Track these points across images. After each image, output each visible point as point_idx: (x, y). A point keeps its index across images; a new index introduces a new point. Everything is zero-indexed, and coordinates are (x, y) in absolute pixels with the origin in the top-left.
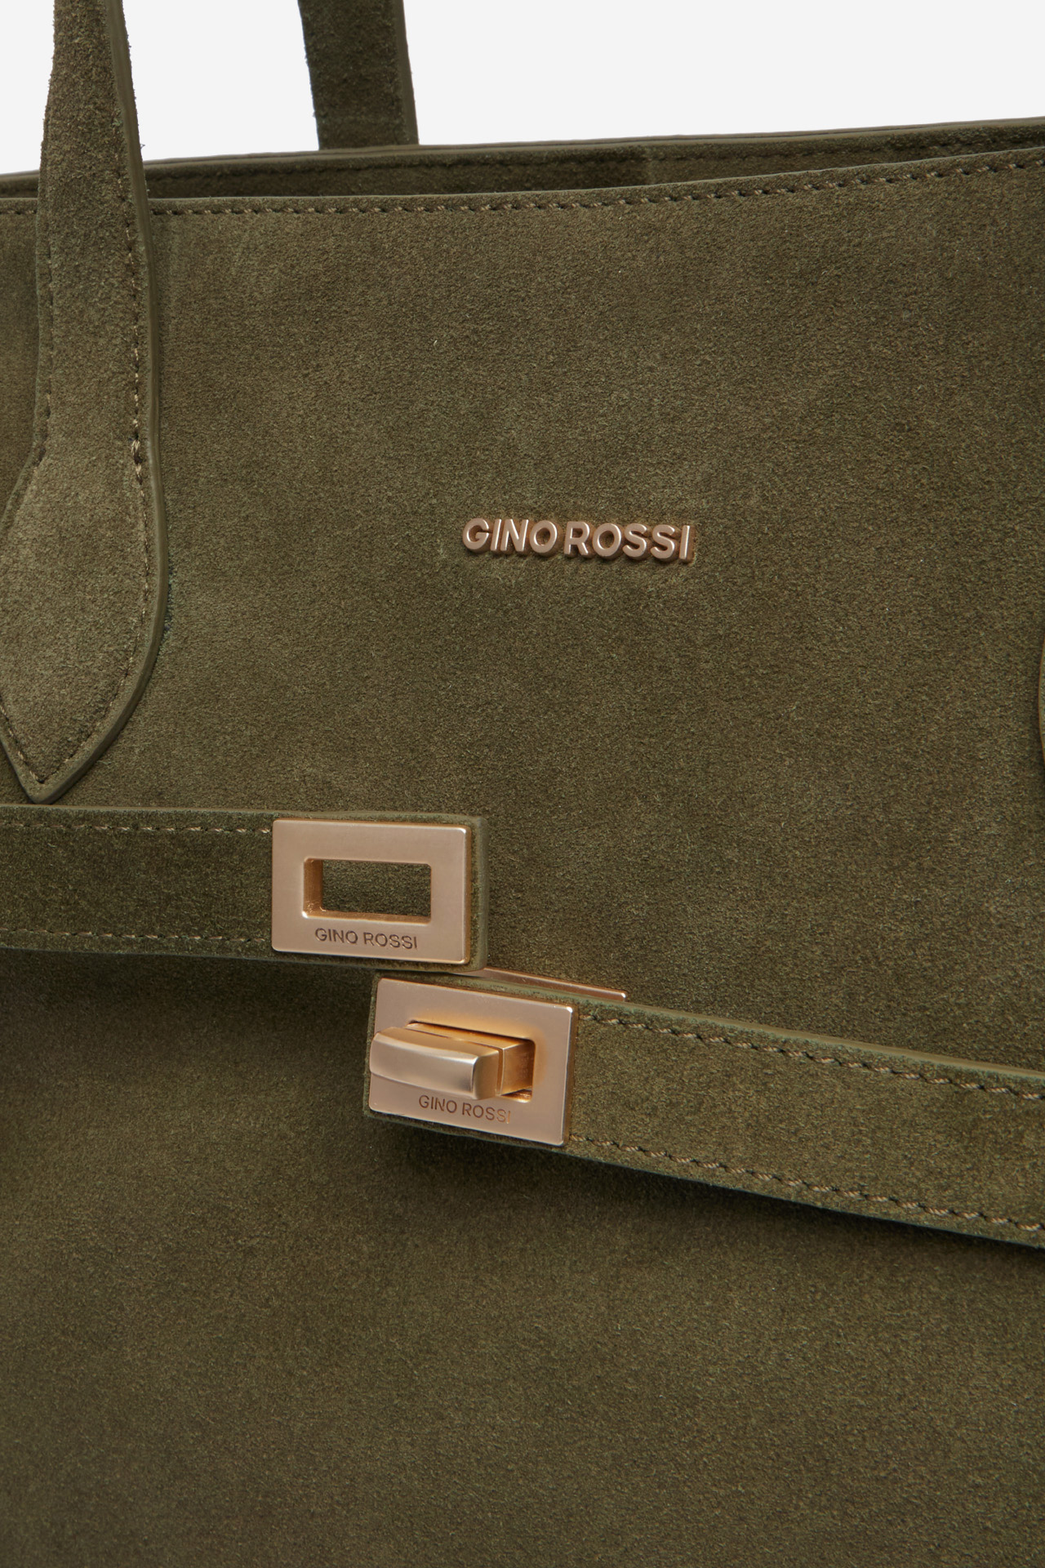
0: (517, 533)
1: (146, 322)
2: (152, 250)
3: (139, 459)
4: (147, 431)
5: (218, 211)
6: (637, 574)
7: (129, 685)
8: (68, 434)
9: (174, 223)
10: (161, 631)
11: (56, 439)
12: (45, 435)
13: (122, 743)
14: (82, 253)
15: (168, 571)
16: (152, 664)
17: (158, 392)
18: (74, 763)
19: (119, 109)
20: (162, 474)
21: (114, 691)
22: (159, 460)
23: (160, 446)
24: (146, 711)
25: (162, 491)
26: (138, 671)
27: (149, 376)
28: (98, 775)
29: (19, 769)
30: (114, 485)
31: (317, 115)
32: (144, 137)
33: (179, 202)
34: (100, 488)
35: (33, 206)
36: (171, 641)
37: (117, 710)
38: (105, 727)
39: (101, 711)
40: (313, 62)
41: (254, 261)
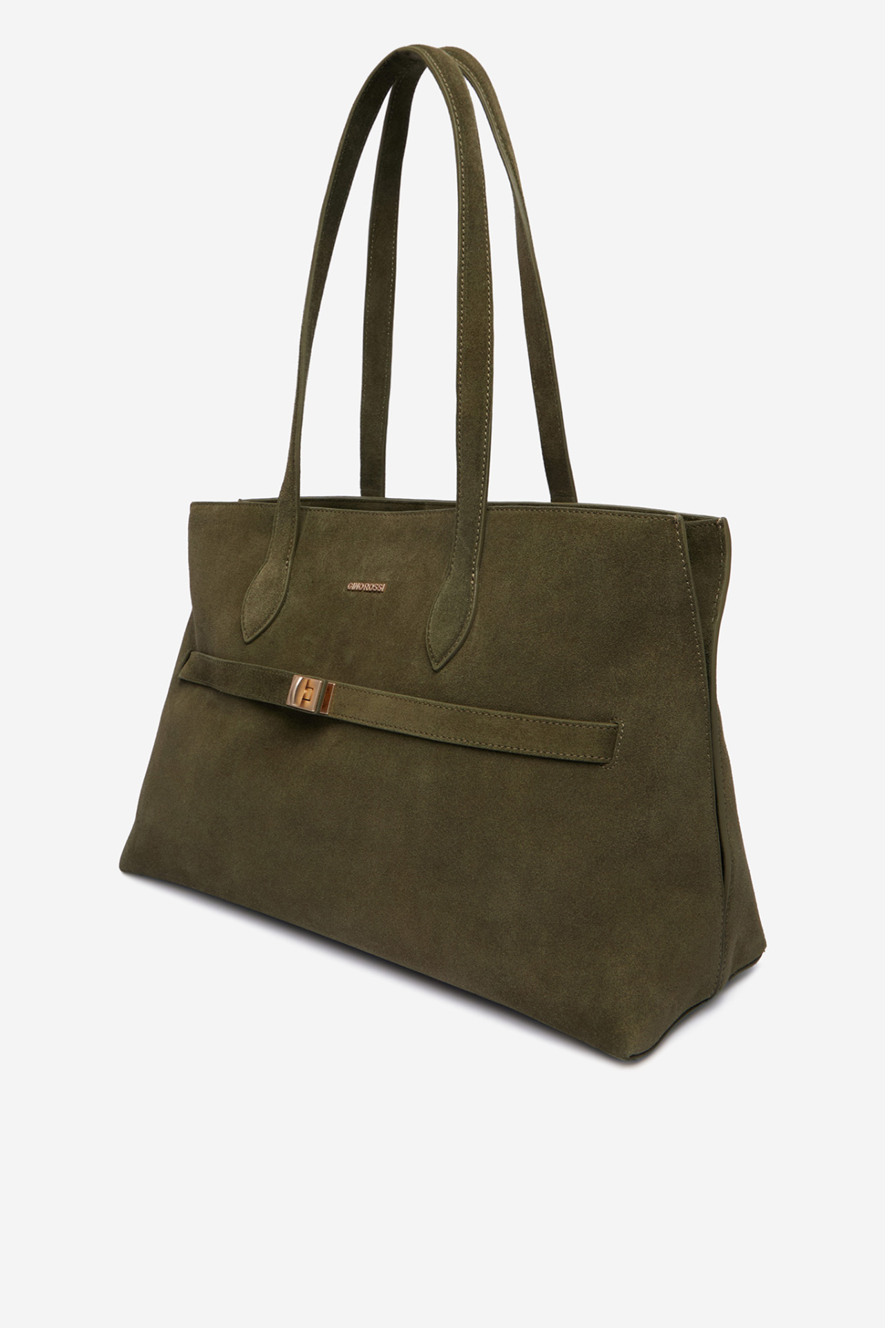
0: (356, 586)
1: (295, 534)
2: (299, 517)
3: (287, 565)
4: (290, 559)
5: (318, 510)
6: (375, 595)
7: (272, 616)
8: (273, 558)
9: (309, 512)
10: (282, 605)
11: (270, 559)
12: (268, 558)
13: (268, 630)
14: (284, 517)
15: (287, 591)
16: (279, 612)
17: (295, 550)
18: (256, 634)
19: (296, 486)
20: (291, 569)
21: (269, 617)
22: (292, 565)
23: (293, 562)
24: (275, 623)
25: (291, 572)
26: (275, 613)
27: (293, 547)
28: (261, 637)
29: (244, 635)
30: (280, 570)
31: (361, 488)
32: (301, 493)
33: (311, 508)
34: (276, 571)
35: (275, 505)
36: (284, 607)
37: (268, 622)
38: (265, 626)
39: (265, 622)
40: (361, 476)
41: (322, 523)
